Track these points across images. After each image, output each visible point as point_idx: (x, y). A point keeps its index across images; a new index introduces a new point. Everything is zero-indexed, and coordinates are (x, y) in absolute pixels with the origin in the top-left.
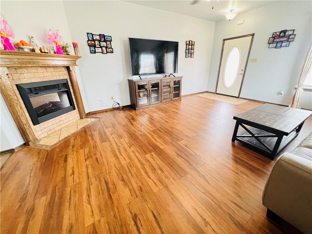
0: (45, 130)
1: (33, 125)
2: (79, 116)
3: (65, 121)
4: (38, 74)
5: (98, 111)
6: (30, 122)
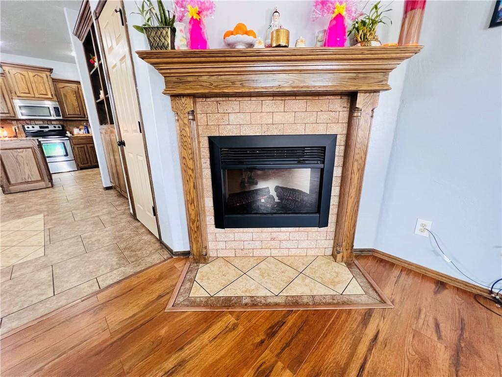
0: (233, 245)
1: (214, 226)
2: (331, 246)
3: (285, 244)
4: (261, 117)
5: (406, 262)
6: (210, 219)
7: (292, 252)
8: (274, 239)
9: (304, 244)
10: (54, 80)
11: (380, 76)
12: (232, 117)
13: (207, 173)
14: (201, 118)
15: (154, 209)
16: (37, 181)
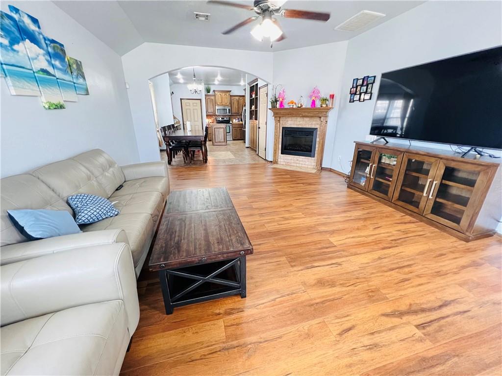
1: (281, 153)
2: (315, 163)
3: (301, 162)
6: (280, 151)
7: (303, 166)
8: (297, 160)
9: (307, 163)
10: (231, 96)
11: (325, 113)
12: (289, 122)
13: (281, 137)
14: (281, 122)
15: (265, 149)
16: (222, 142)
